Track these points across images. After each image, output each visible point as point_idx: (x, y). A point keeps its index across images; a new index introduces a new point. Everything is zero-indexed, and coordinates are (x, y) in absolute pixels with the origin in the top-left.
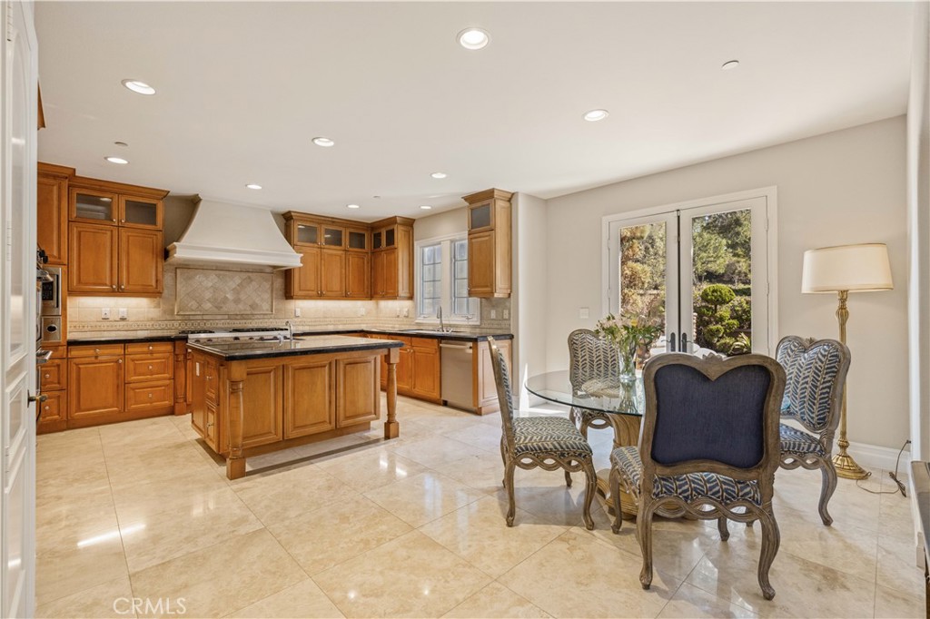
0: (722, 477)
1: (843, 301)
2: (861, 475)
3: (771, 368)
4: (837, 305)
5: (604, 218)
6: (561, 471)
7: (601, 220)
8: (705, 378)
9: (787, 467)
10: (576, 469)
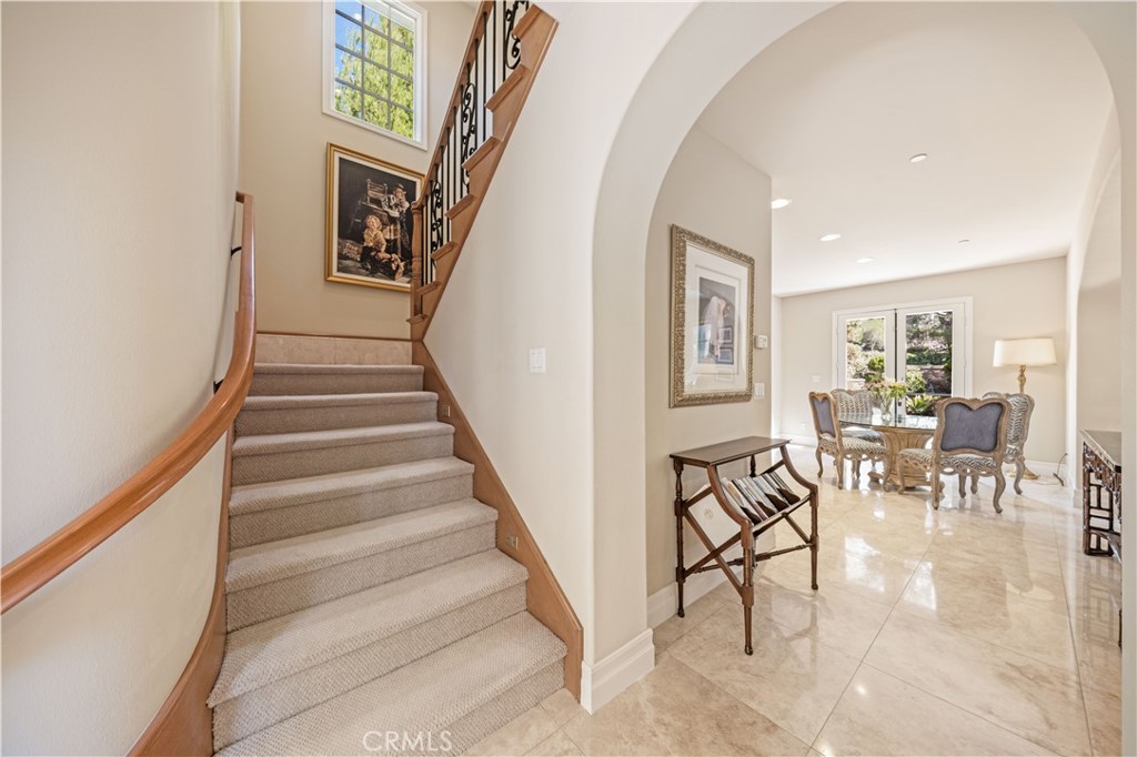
0: (975, 456)
1: (1022, 371)
2: (1034, 477)
3: (1004, 404)
4: (1018, 374)
5: (834, 314)
6: (870, 461)
7: (831, 315)
8: (970, 409)
9: (984, 475)
10: (878, 460)
